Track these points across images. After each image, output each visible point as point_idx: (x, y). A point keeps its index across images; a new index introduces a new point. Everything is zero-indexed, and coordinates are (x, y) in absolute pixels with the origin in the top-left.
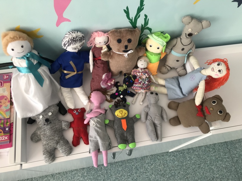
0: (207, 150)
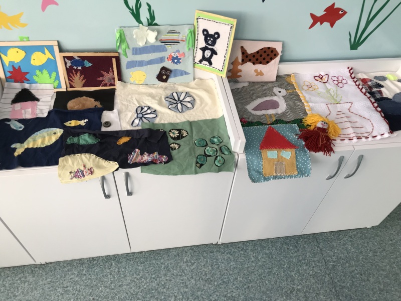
0: (284, 248)
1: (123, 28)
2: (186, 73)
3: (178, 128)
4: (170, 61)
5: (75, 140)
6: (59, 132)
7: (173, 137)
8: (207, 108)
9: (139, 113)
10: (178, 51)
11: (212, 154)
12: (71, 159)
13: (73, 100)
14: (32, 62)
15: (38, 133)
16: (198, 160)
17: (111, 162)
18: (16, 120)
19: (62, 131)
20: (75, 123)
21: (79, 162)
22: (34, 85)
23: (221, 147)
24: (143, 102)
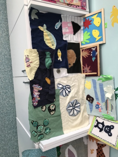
1: (113, 79)
2: (91, 111)
3: (56, 109)
4: (97, 103)
5: (48, 56)
6: (54, 47)
7: (50, 107)
8: (70, 123)
9: (66, 87)
10: (102, 109)
11: (38, 130)
12: (35, 55)
13: (74, 52)
14: (94, 30)
15: (53, 36)
16: (34, 122)
17: (34, 76)
18: (61, 25)
19: (54, 49)
20: (60, 55)
21: (34, 59)
22: (82, 31)
23: (43, 134)
24: (73, 88)
